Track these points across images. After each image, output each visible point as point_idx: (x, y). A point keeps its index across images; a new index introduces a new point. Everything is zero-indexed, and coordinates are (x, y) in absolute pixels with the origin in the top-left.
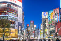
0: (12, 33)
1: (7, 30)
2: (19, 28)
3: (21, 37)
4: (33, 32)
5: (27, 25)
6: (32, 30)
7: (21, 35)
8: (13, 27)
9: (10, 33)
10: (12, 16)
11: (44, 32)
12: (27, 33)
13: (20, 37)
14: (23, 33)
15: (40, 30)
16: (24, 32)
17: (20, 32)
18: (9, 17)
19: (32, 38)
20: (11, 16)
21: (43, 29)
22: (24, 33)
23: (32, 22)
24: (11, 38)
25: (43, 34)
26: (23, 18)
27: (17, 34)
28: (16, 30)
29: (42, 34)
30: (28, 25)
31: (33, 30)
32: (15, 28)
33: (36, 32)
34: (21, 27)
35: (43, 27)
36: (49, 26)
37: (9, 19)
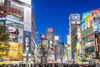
0: (12, 51)
1: (3, 46)
3: (30, 59)
4: (52, 49)
7: (29, 55)
8: (13, 39)
10: (13, 20)
11: (74, 51)
13: (27, 60)
14: (32, 52)
15: (66, 46)
16: (34, 48)
17: (27, 49)
18: (7, 22)
19: (51, 62)
20: (11, 20)
21: (72, 44)
22: (36, 50)
24: (10, 60)
25: (73, 53)
27: (21, 52)
28: (19, 46)
29: (70, 53)
30: (43, 36)
31: (52, 45)
32: (17, 42)
34: (30, 40)
35: (72, 40)
37: (6, 25)
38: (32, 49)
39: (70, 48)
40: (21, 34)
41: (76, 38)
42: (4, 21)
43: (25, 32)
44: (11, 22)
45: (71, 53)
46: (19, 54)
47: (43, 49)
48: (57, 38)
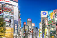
0: (7, 33)
1: (2, 30)
2: (15, 26)
4: (31, 31)
5: (24, 23)
6: (30, 30)
7: (17, 35)
9: (5, 32)
11: (44, 33)
12: (24, 32)
14: (19, 33)
15: (39, 30)
16: (20, 31)
17: (16, 31)
18: (4, 16)
21: (42, 29)
22: (21, 32)
23: (29, 20)
26: (19, 16)
28: (11, 29)
32: (10, 27)
33: (34, 31)
35: (42, 26)
36: (49, 26)
37: (4, 18)
38: (19, 32)
39: (41, 31)
40: (12, 22)
41: (45, 25)
42: (3, 15)
43: (14, 21)
44: (6, 16)
45: (42, 34)
46: (11, 34)
47: (25, 31)
48: (33, 25)
